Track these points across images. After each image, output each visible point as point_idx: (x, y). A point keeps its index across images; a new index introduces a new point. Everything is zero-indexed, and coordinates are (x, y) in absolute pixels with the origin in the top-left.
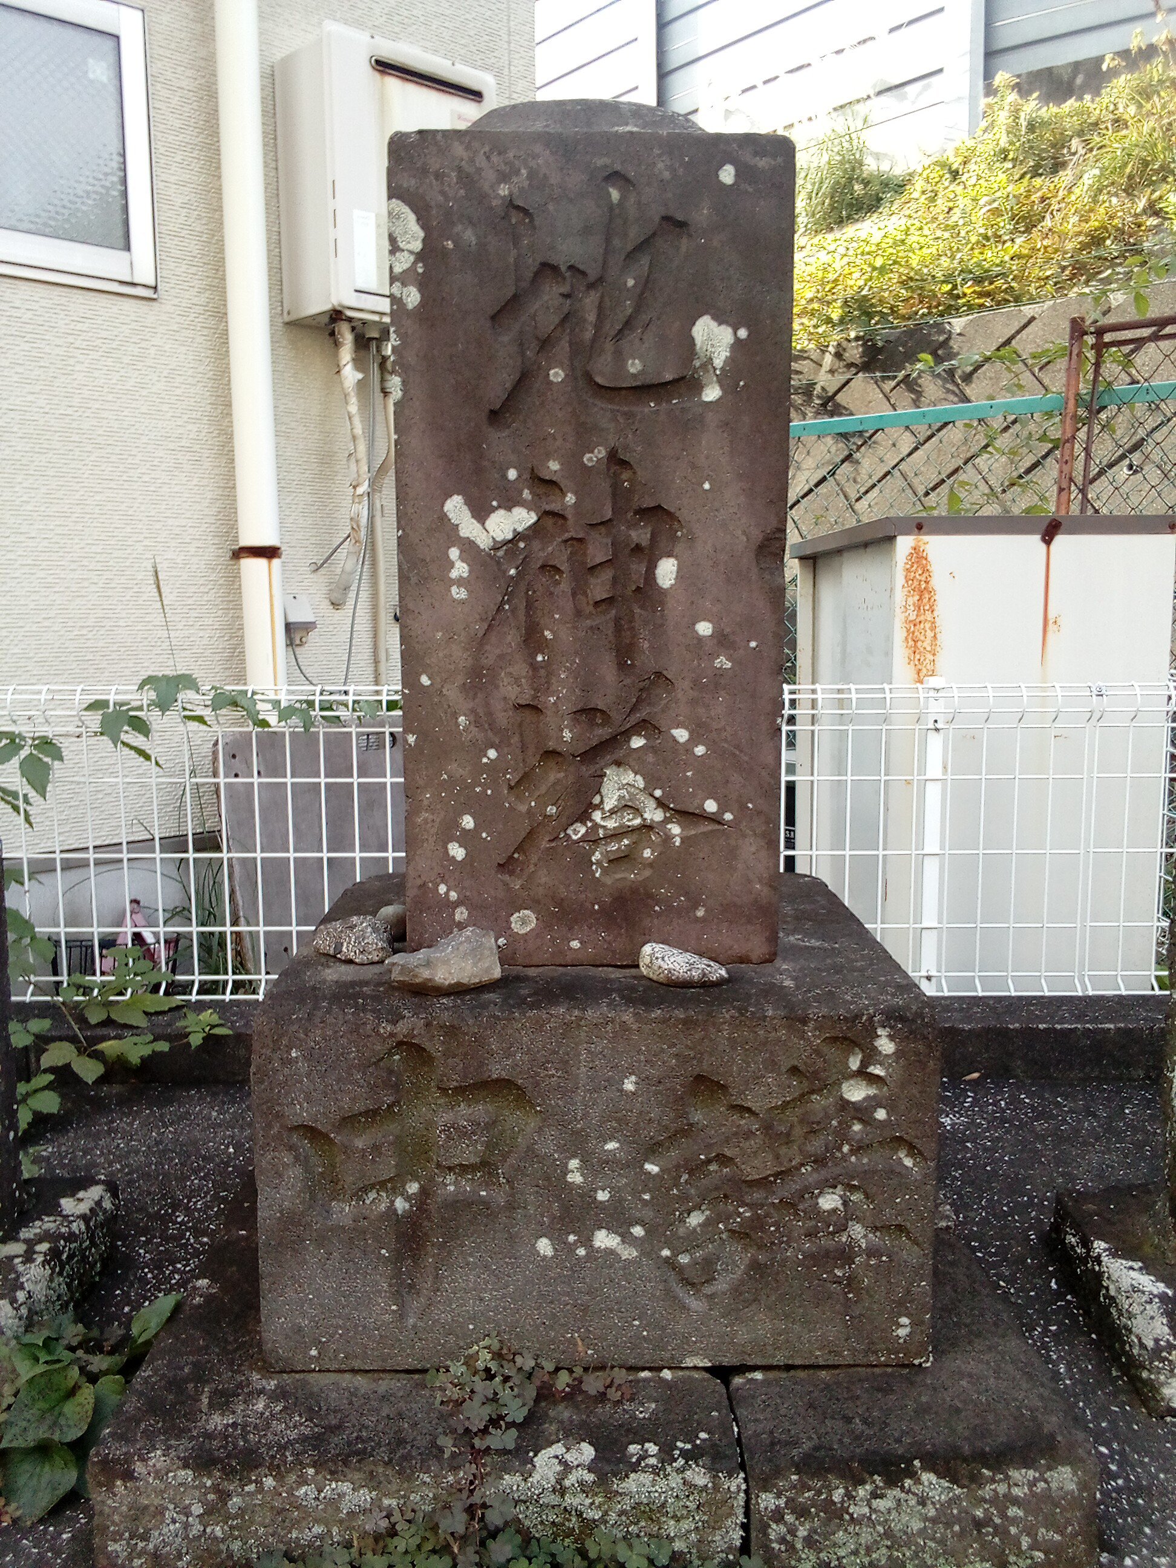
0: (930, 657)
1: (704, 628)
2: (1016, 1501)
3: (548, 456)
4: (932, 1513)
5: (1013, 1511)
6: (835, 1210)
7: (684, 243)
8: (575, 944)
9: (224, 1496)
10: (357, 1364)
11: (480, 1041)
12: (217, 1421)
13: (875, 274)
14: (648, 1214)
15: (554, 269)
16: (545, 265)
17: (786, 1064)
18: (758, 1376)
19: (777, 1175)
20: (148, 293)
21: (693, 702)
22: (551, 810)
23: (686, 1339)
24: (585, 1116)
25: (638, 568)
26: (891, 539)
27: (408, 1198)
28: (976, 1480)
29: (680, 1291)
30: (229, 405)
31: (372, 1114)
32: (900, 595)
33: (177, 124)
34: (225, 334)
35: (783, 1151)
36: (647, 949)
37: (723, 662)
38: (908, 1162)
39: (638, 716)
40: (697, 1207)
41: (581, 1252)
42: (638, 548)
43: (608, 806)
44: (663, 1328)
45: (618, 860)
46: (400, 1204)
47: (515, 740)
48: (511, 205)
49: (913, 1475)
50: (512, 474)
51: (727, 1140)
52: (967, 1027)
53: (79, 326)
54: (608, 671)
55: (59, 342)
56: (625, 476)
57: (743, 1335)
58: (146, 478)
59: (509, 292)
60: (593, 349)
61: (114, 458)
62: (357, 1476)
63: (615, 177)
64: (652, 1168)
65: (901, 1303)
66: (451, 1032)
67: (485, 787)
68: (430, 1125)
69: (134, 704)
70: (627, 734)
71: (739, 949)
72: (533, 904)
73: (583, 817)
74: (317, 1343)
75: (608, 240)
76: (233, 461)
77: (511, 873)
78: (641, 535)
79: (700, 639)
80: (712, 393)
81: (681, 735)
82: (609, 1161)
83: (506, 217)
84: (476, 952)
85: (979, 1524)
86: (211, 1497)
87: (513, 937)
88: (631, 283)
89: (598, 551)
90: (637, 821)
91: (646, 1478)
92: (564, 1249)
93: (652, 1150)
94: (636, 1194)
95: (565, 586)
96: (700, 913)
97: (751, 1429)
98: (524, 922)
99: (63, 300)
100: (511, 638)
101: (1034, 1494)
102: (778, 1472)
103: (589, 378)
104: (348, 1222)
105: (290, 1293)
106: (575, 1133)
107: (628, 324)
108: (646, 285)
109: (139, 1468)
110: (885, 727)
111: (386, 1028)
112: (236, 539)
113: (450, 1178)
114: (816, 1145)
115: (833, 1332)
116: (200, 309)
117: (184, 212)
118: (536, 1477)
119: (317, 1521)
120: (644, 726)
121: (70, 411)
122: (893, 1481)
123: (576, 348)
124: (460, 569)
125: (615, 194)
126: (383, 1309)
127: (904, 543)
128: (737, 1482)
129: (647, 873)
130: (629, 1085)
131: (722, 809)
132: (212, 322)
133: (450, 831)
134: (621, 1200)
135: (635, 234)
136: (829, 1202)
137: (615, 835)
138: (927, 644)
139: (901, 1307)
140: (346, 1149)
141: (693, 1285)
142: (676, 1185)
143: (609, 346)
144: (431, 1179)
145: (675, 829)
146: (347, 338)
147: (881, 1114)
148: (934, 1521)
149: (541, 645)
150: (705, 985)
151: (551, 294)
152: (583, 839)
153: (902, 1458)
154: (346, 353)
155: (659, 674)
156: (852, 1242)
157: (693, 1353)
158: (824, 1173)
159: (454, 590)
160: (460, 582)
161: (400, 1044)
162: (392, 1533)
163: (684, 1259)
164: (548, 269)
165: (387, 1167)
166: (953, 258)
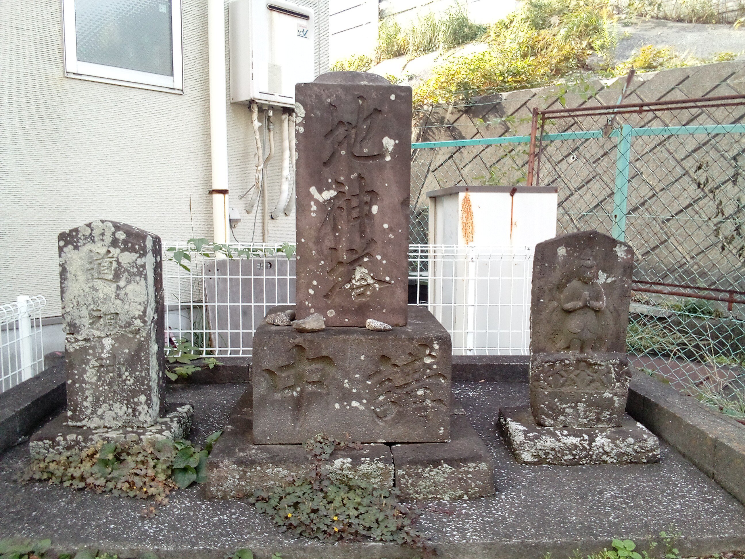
0: (471, 235)
1: (386, 226)
2: (470, 473)
3: (340, 175)
4: (447, 476)
5: (470, 476)
6: (421, 395)
7: (380, 117)
8: (347, 320)
9: (245, 472)
10: (281, 442)
11: (319, 345)
12: (242, 454)
13: (471, 72)
14: (368, 396)
15: (343, 123)
16: (340, 122)
17: (408, 351)
18: (399, 445)
19: (405, 385)
20: (180, 92)
21: (383, 248)
22: (340, 279)
23: (378, 434)
24: (350, 367)
25: (366, 208)
26: (458, 193)
27: (297, 392)
28: (459, 466)
29: (377, 420)
30: (209, 134)
31: (287, 367)
32: (460, 213)
33: (192, 28)
34: (209, 107)
35: (407, 378)
36: (368, 321)
37: (391, 236)
38: (443, 381)
39: (366, 252)
40: (382, 394)
41: (348, 407)
42: (366, 203)
43: (357, 278)
44: (372, 431)
45: (360, 295)
46: (295, 394)
47: (329, 258)
48: (331, 104)
49: (441, 465)
50: (330, 181)
51: (390, 374)
52: (480, 364)
53: (154, 105)
54: (357, 238)
55: (146, 111)
56: (363, 181)
57: (395, 433)
58: (177, 163)
59: (330, 129)
60: (354, 145)
61: (165, 155)
62: (283, 466)
63: (361, 97)
64: (369, 383)
65: (441, 423)
66: (311, 342)
67: (320, 272)
68: (304, 370)
69: (186, 249)
70: (362, 257)
71: (396, 322)
72: (334, 308)
73: (349, 282)
74: (270, 436)
75: (358, 115)
76: (210, 156)
77: (328, 298)
78: (367, 198)
79: (384, 229)
80: (388, 158)
81: (379, 257)
82: (356, 381)
83: (329, 108)
84: (318, 320)
85: (460, 479)
86: (241, 473)
87: (328, 318)
88: (365, 127)
89: (355, 203)
90: (366, 283)
91: (366, 466)
92: (343, 406)
93: (369, 377)
94: (364, 390)
95: (345, 213)
96: (384, 311)
97: (396, 456)
98: (331, 313)
99: (148, 96)
100: (329, 228)
101: (475, 471)
102: (403, 464)
103: (353, 154)
104: (280, 398)
105: (262, 420)
106: (346, 372)
107: (364, 139)
108: (369, 128)
109: (221, 465)
110: (454, 260)
111: (292, 341)
112: (211, 186)
113: (310, 386)
114: (416, 376)
115: (421, 432)
116: (199, 98)
117: (193, 61)
118: (335, 466)
119: (272, 480)
120: (368, 255)
121: (149, 137)
122: (435, 467)
123: (349, 144)
124: (314, 208)
125: (360, 102)
126: (290, 424)
127: (462, 195)
128: (392, 467)
129: (368, 299)
130: (362, 358)
131: (391, 280)
132: (203, 103)
133: (309, 285)
134: (360, 392)
135: (366, 113)
136: (420, 393)
137: (359, 287)
138: (470, 231)
139: (441, 425)
140: (280, 376)
141: (380, 418)
142: (376, 387)
143: (358, 145)
144: (304, 387)
145: (377, 286)
146: (256, 110)
147: (435, 367)
148: (447, 478)
149: (337, 230)
150: (385, 331)
151: (341, 130)
152: (349, 288)
153: (438, 460)
154: (255, 115)
155: (372, 239)
156: (427, 405)
157: (380, 438)
158: (419, 384)
159: (312, 214)
160: (314, 211)
161: (296, 345)
162: (294, 481)
163: (378, 410)
164: (341, 123)
165: (291, 382)
166: (504, 65)
